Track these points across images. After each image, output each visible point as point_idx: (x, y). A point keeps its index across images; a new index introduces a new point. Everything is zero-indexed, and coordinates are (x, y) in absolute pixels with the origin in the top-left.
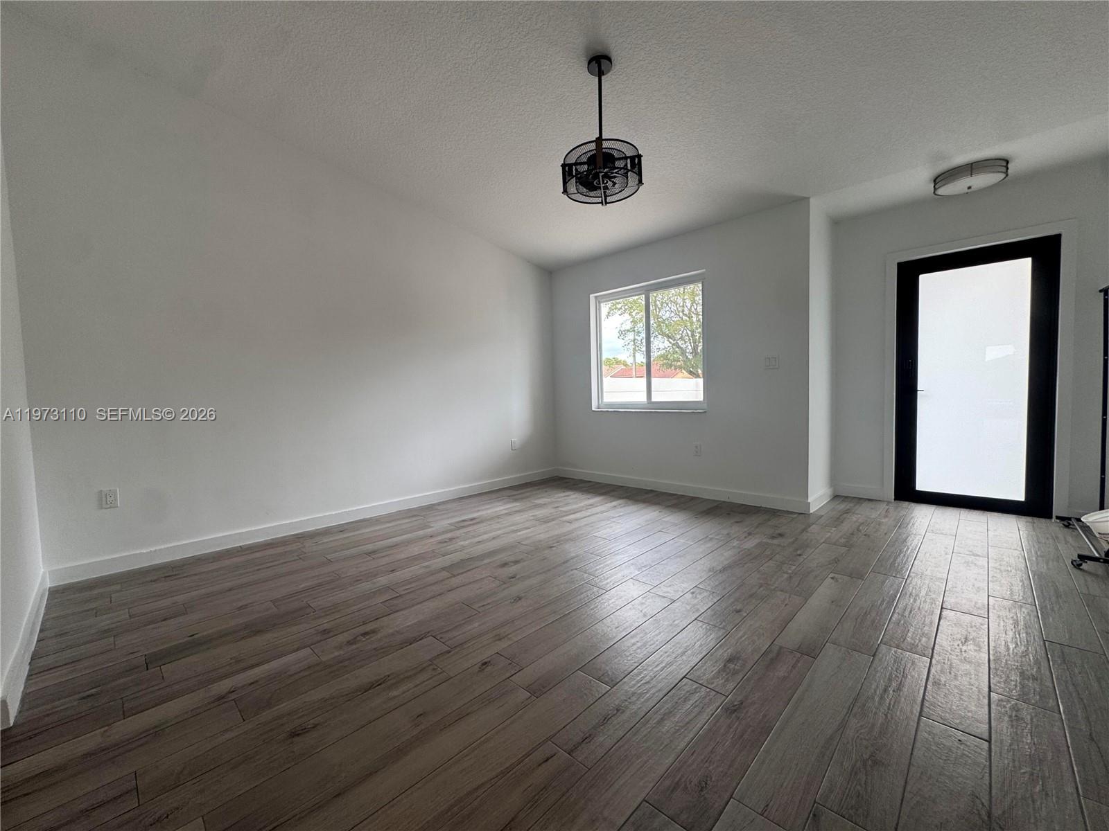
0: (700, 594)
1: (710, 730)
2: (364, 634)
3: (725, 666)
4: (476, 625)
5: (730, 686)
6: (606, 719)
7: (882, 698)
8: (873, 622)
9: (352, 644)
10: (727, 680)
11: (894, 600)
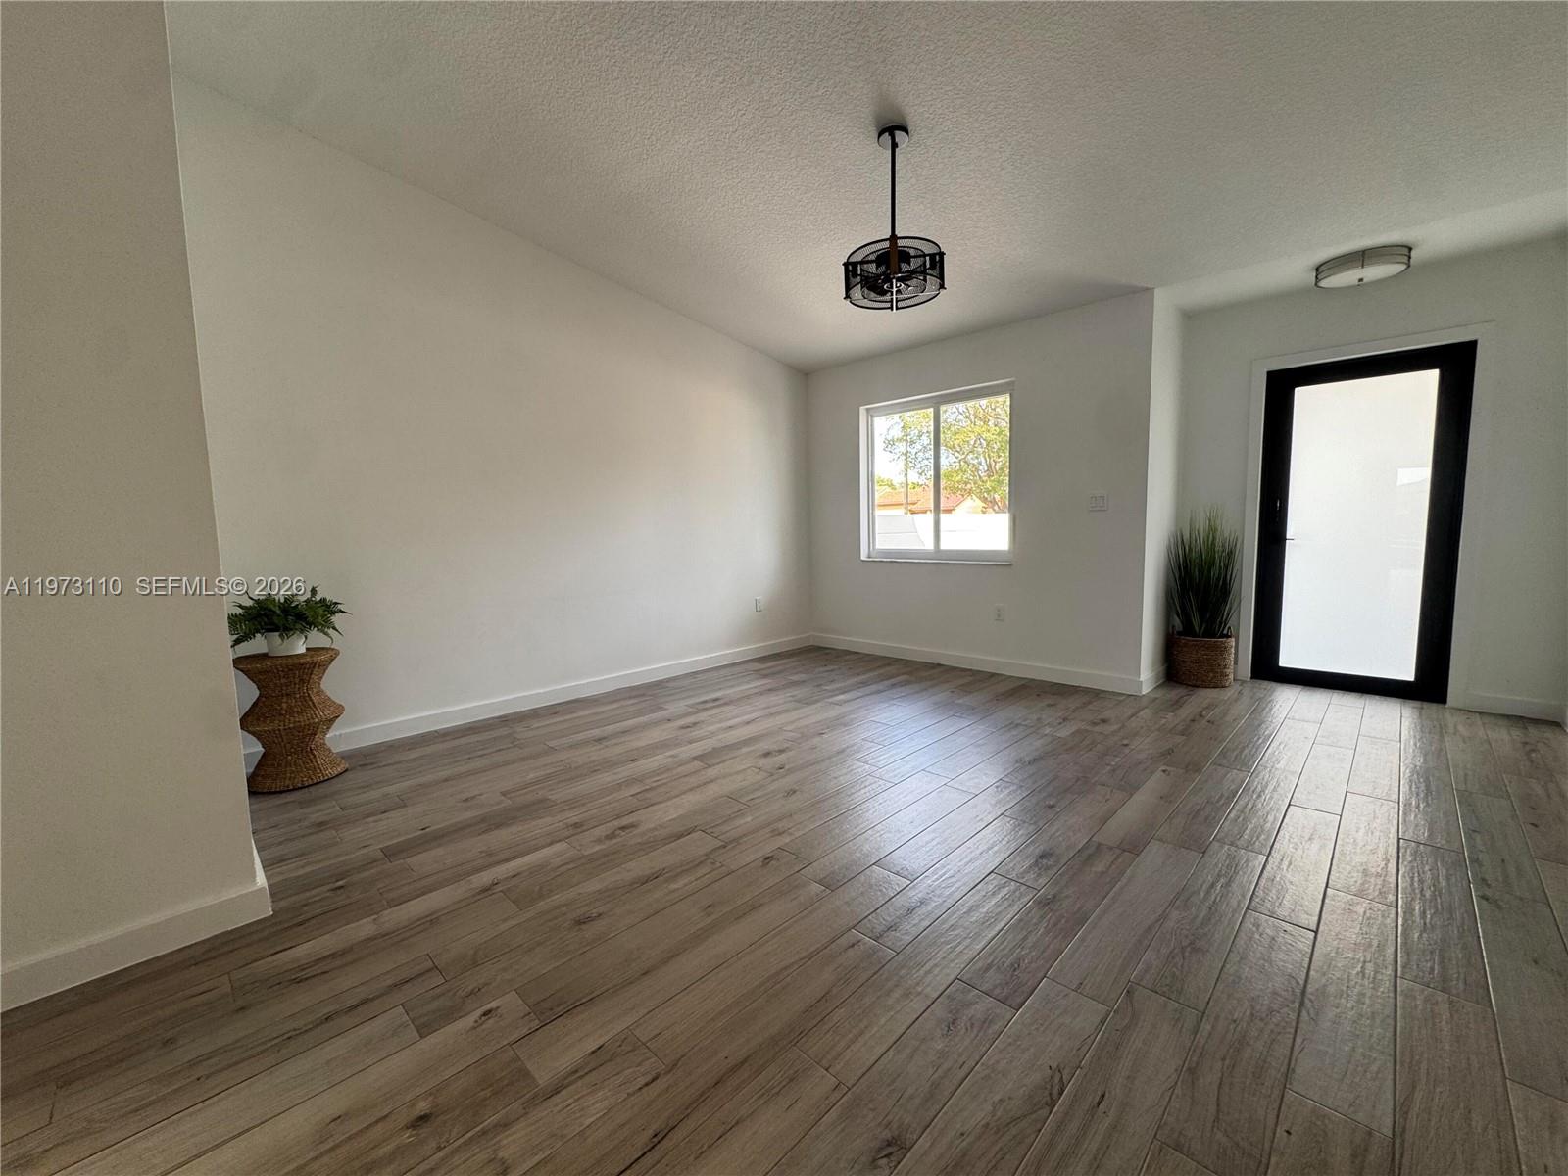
0: (1006, 788)
1: (1021, 920)
2: (623, 828)
3: (1036, 861)
4: (749, 819)
5: (1042, 881)
6: (911, 911)
7: (1208, 892)
8: (1207, 819)
9: (611, 838)
10: (1039, 875)
11: (1235, 796)
